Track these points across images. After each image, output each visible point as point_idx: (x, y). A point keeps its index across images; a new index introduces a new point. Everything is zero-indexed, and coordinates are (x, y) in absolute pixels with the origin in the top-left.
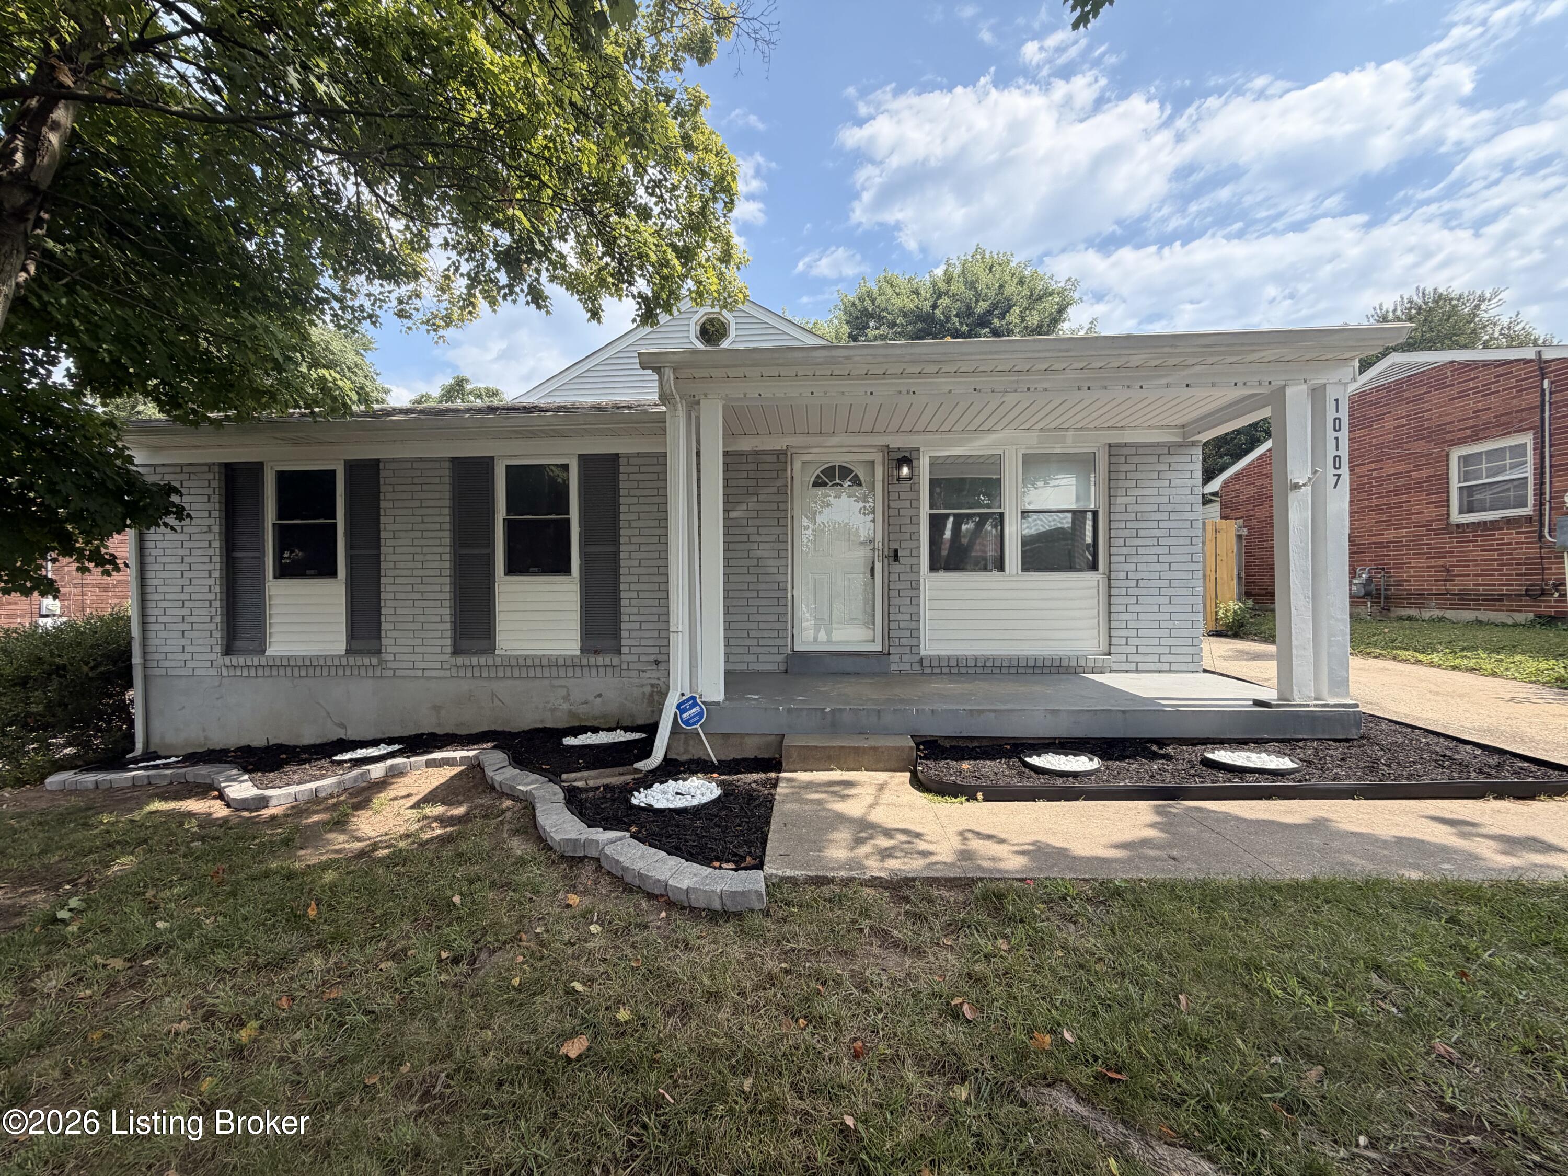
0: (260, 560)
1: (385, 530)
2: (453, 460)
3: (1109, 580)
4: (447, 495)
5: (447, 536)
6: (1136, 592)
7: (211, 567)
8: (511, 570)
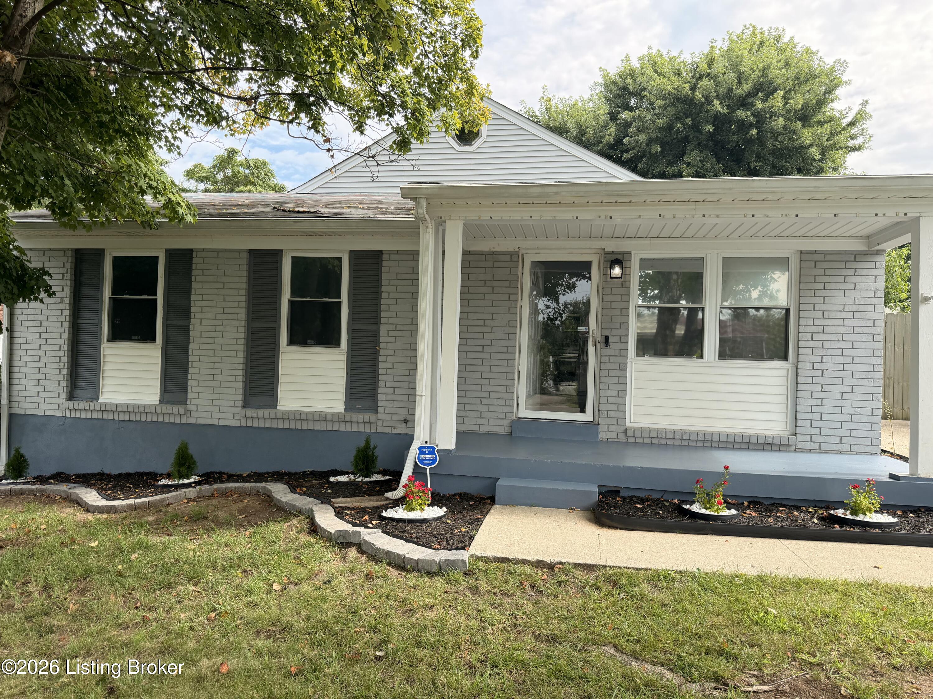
0: (98, 325)
1: (195, 306)
2: (251, 251)
3: (797, 369)
4: (245, 280)
5: (242, 312)
6: (821, 380)
7: (61, 330)
8: (292, 342)
